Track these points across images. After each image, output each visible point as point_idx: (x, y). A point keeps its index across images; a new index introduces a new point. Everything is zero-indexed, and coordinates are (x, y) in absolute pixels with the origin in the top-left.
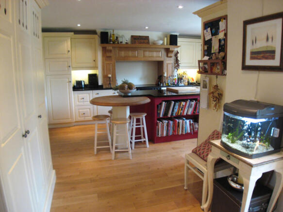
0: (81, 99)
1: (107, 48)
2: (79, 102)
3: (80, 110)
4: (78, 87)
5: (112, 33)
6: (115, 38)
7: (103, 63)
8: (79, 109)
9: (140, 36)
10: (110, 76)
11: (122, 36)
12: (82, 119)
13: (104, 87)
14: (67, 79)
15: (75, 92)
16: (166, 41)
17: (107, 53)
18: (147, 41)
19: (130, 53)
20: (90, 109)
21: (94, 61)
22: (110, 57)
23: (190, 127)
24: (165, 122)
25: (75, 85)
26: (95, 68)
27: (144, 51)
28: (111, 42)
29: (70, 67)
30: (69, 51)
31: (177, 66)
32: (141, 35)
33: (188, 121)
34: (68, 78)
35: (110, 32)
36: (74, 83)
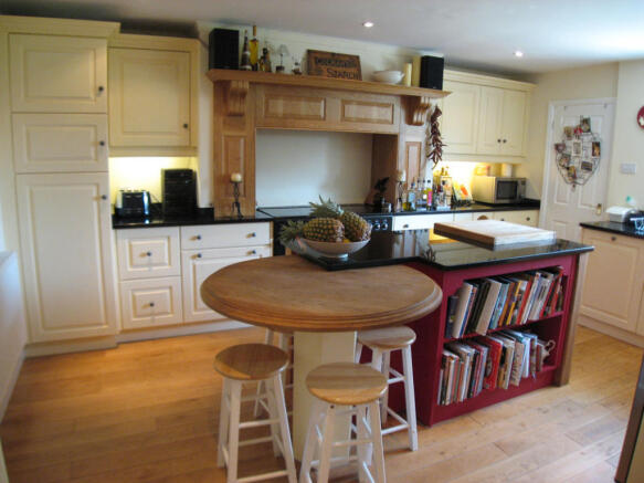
0: (143, 255)
1: (234, 85)
2: (132, 265)
3: (137, 294)
4: (131, 213)
5: (251, 37)
6: (261, 54)
7: (216, 134)
8: (133, 290)
9: (333, 54)
10: (238, 177)
11: (282, 51)
12: (145, 321)
13: (218, 214)
14: (94, 189)
15: (121, 232)
16: (410, 74)
17: (231, 103)
18: (353, 70)
19: (303, 107)
20: (171, 288)
21: (186, 126)
22: (241, 115)
23: (530, 360)
24: (468, 351)
25: (120, 206)
26: (188, 149)
27: (345, 103)
28: (248, 67)
29: (102, 144)
30: (101, 89)
31: (434, 152)
32: (336, 51)
33: (527, 341)
34: (98, 185)
35: (244, 32)
36: (115, 198)
